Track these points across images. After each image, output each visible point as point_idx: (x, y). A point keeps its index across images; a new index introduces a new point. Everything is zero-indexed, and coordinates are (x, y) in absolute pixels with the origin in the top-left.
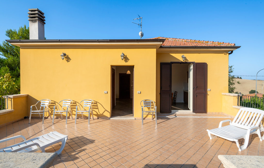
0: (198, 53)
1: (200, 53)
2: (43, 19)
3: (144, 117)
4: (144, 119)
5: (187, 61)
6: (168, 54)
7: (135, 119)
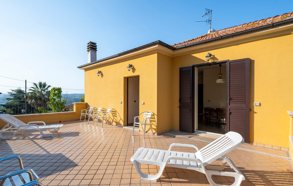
0: (236, 45)
1: (238, 44)
2: (94, 47)
3: (146, 131)
4: (146, 132)
5: (215, 61)
6: (189, 55)
7: (140, 131)
